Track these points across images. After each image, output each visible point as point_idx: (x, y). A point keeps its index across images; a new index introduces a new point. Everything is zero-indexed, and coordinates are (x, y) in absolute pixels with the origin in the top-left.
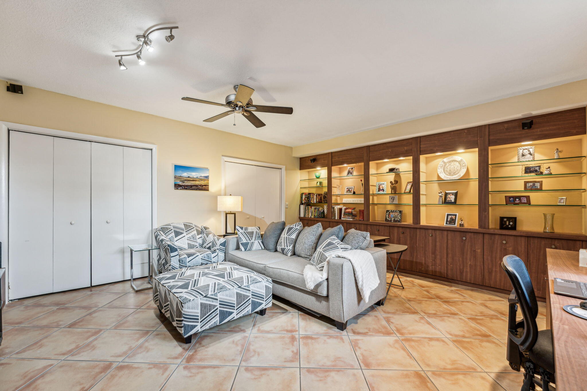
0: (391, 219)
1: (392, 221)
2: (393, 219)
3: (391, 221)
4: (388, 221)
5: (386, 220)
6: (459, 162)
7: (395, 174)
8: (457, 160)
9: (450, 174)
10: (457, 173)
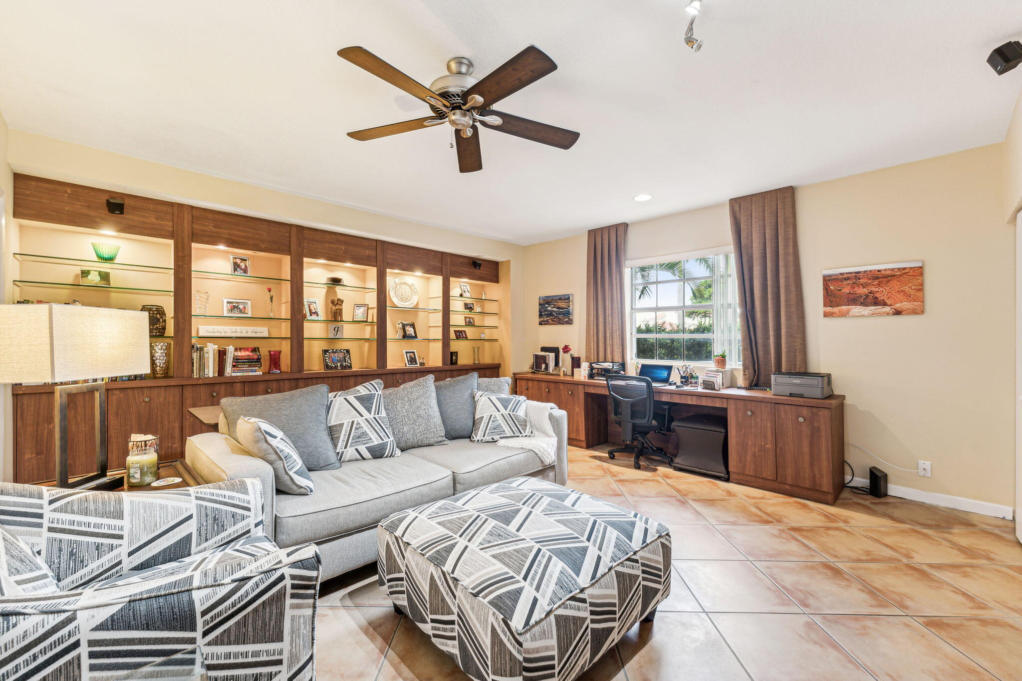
0: (336, 365)
1: (339, 368)
2: (339, 365)
3: (336, 367)
4: (331, 368)
5: (327, 367)
6: (410, 286)
7: (327, 287)
8: (408, 283)
9: (402, 300)
10: (409, 299)
